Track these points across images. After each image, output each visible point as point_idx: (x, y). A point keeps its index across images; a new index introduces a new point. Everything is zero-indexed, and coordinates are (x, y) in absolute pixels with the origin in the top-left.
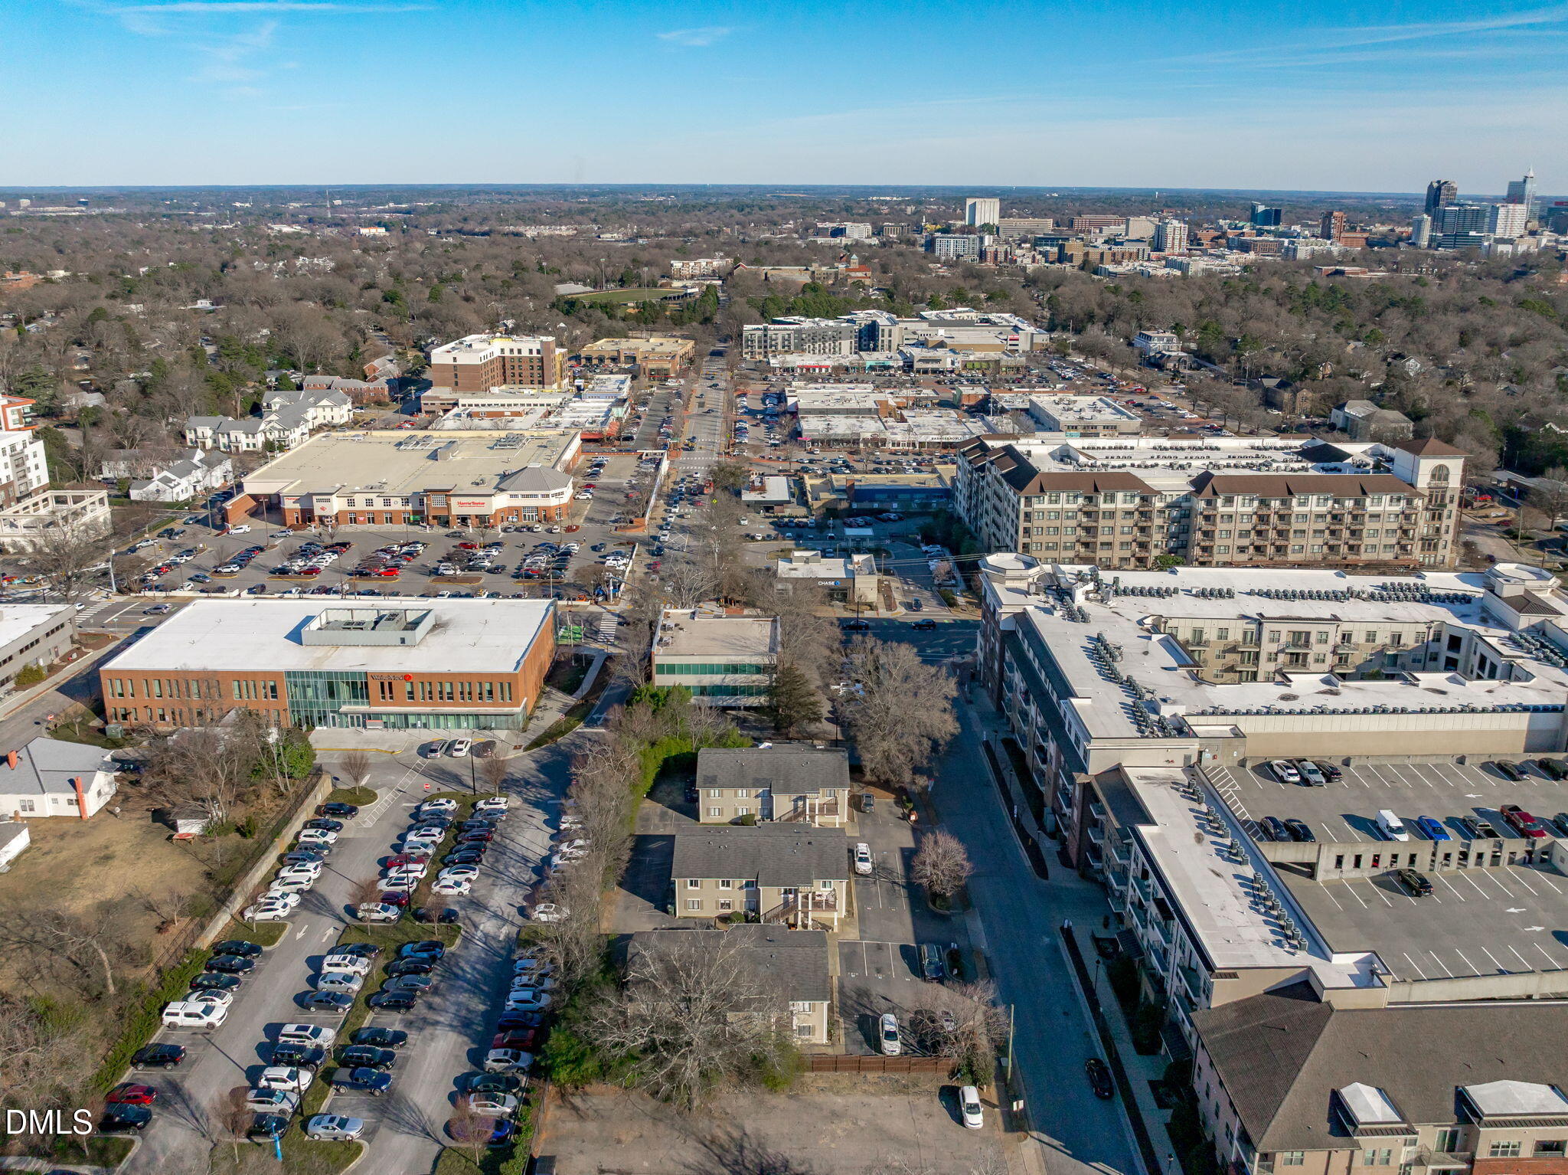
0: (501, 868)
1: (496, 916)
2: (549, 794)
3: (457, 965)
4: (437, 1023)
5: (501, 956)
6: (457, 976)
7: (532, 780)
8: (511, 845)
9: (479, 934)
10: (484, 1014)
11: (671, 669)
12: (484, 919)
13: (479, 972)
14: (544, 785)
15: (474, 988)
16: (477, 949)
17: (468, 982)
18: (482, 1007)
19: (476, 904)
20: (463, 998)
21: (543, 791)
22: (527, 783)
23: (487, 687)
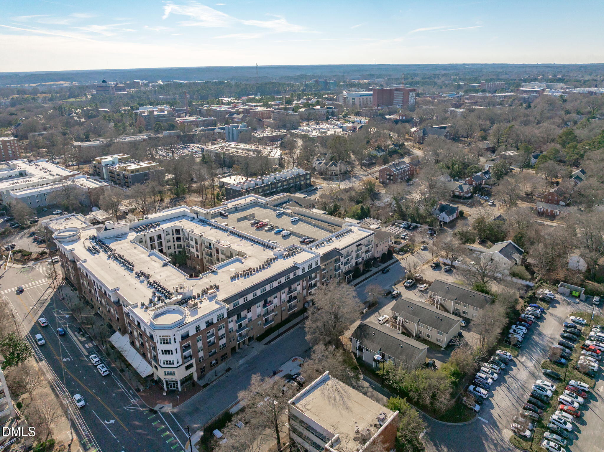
0: (521, 390)
1: (526, 367)
2: (486, 429)
3: (543, 354)
4: (550, 338)
5: (526, 351)
6: (543, 350)
7: (492, 447)
8: (514, 401)
9: (533, 362)
10: (534, 335)
12: (531, 368)
13: (535, 349)
14: (486, 436)
15: (537, 344)
16: (535, 357)
17: (539, 347)
18: (534, 337)
19: (534, 376)
20: (541, 342)
21: (488, 432)
22: (496, 445)
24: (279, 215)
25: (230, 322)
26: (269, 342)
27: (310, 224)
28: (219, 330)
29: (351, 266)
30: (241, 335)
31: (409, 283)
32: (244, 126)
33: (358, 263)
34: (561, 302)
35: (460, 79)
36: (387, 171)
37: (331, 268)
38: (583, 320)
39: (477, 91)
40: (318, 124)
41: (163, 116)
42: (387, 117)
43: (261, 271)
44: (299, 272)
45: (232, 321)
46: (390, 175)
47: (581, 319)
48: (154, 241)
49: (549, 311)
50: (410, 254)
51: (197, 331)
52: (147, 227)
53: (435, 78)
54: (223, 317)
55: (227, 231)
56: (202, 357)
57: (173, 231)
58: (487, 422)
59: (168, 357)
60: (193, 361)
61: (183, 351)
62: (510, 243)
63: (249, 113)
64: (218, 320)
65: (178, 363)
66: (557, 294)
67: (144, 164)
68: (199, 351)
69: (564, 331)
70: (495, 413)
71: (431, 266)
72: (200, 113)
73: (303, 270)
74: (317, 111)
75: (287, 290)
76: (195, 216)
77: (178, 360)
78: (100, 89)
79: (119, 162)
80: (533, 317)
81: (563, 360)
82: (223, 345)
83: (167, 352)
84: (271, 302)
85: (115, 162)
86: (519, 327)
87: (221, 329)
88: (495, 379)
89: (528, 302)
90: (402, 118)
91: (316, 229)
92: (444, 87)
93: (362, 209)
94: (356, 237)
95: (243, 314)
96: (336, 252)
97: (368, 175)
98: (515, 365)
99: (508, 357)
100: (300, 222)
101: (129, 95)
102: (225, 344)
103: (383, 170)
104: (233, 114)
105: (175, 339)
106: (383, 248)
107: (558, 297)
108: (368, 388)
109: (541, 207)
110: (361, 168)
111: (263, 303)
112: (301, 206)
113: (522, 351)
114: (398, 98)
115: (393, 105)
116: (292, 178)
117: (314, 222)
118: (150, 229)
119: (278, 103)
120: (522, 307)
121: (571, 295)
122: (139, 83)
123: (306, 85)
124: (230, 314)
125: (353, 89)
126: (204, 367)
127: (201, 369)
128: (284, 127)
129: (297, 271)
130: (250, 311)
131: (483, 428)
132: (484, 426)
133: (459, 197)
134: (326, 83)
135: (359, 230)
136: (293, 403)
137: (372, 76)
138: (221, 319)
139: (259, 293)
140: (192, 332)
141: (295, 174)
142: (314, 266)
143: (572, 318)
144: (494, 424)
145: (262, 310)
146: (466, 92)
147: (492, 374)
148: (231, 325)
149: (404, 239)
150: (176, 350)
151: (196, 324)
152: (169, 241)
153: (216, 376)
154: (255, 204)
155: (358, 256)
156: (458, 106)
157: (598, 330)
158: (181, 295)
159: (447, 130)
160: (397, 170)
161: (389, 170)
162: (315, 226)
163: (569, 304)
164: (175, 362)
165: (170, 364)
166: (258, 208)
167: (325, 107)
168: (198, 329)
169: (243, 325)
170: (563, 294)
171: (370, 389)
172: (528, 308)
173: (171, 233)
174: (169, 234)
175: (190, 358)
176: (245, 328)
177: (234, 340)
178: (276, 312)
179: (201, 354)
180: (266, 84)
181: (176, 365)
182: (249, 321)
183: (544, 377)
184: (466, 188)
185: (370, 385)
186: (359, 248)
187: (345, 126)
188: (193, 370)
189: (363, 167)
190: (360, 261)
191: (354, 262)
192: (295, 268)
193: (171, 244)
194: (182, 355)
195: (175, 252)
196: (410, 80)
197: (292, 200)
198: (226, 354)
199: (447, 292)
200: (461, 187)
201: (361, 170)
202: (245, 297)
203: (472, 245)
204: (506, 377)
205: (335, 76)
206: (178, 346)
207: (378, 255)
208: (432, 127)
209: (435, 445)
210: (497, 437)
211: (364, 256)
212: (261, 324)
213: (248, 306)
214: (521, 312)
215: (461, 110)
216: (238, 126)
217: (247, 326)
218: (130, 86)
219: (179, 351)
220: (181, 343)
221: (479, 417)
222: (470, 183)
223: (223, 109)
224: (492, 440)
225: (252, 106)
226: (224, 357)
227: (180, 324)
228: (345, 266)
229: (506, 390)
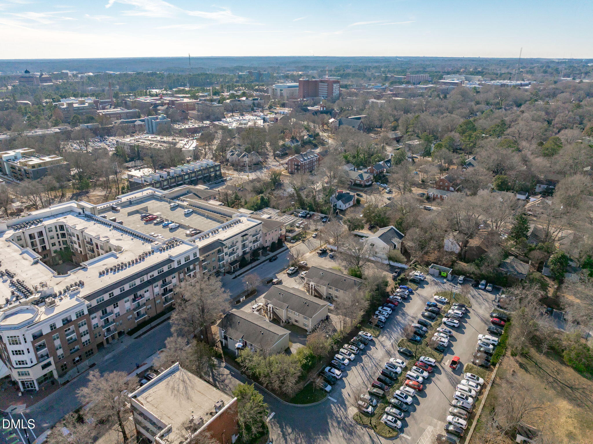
0: (374, 368)
1: (384, 346)
2: (333, 407)
3: (402, 333)
4: (412, 317)
5: (387, 331)
6: (403, 329)
7: (335, 424)
8: (365, 380)
9: (392, 341)
10: (398, 315)
12: (388, 346)
13: (396, 328)
14: (332, 414)
15: (399, 323)
16: (395, 335)
17: (400, 326)
18: (398, 317)
19: (389, 354)
20: (403, 321)
21: (335, 411)
22: (339, 423)
24: (174, 207)
25: (93, 319)
26: (140, 336)
27: (203, 215)
28: (80, 327)
29: (238, 256)
30: (108, 330)
31: (291, 270)
32: (164, 118)
33: (244, 253)
34: (429, 282)
35: (389, 71)
36: (295, 161)
37: (214, 259)
38: (445, 299)
39: (401, 83)
40: (242, 115)
41: (83, 108)
42: (309, 108)
43: (133, 265)
44: (175, 265)
45: (95, 317)
46: (298, 165)
47: (443, 298)
48: (35, 238)
49: (417, 291)
50: (301, 241)
51: (52, 329)
52: (27, 224)
53: (366, 70)
54: (83, 314)
55: (111, 225)
56: (62, 354)
57: (56, 228)
58: (335, 401)
59: (20, 358)
60: (51, 359)
61: (37, 349)
62: (392, 228)
63: (174, 105)
64: (77, 317)
65: (32, 362)
66: (428, 275)
67: (47, 159)
68: (57, 349)
69: (426, 310)
70: (345, 392)
71: (318, 253)
72: (126, 105)
73: (179, 262)
74: (243, 102)
75: (160, 282)
76: (81, 211)
77: (31, 359)
78: (23, 80)
79: (23, 157)
80: (400, 298)
81: (418, 338)
82: (86, 341)
83: (17, 353)
84: (141, 296)
85: (18, 157)
86: (385, 308)
87: (82, 325)
88: (352, 359)
89: (399, 284)
90: (323, 109)
91: (209, 220)
92: (372, 79)
93: (262, 199)
94: (243, 227)
95: (109, 309)
96: (219, 243)
97: (279, 165)
98: (374, 345)
99: (369, 337)
100: (194, 214)
101: (54, 87)
102: (89, 340)
103: (291, 160)
104: (158, 106)
105: (25, 339)
106: (272, 237)
107: (428, 278)
108: (227, 375)
109: (431, 193)
110: (275, 158)
111: (132, 297)
112: (200, 197)
113: (384, 330)
114: (323, 89)
115: (318, 96)
116: (200, 170)
117: (207, 213)
118: (30, 226)
119: (206, 94)
120: (392, 289)
121: (440, 276)
122: (67, 74)
123: (240, 77)
124: (92, 310)
125: (282, 81)
126: (65, 365)
127: (62, 367)
128: (208, 118)
129: (172, 264)
130: (117, 306)
131: (331, 407)
132: (332, 405)
133: (360, 185)
134: (260, 75)
135: (248, 220)
136: (135, 397)
137: (306, 67)
138: (80, 316)
139: (127, 287)
140: (46, 330)
141: (204, 166)
142: (192, 258)
143: (436, 297)
144: (342, 403)
145: (131, 305)
146: (392, 83)
147: (349, 355)
148: (94, 322)
149: (298, 227)
150: (28, 349)
151: (51, 322)
152: (52, 238)
153: (78, 372)
154: (152, 197)
155: (244, 246)
156: (379, 97)
157: (456, 307)
158: (40, 294)
159: (362, 120)
160: (305, 160)
161: (297, 160)
162: (208, 217)
163: (436, 284)
164: (29, 362)
165: (23, 364)
166: (154, 201)
167: (251, 99)
168: (53, 327)
169: (110, 320)
170: (433, 275)
171: (230, 376)
172: (398, 290)
173: (54, 229)
174: (52, 231)
175: (46, 357)
176: (112, 323)
177: (100, 335)
178: (150, 306)
179: (60, 352)
180: (199, 75)
181: (30, 365)
182: (116, 316)
183: (398, 355)
184: (366, 176)
185: (230, 373)
186: (245, 238)
187: (268, 117)
188: (52, 368)
189: (276, 158)
190: (248, 251)
191: (240, 252)
192: (169, 261)
193: (56, 240)
194: (36, 355)
195: (61, 249)
196: (342, 72)
197: (191, 192)
198: (92, 350)
199: (321, 278)
200: (361, 176)
201: (275, 160)
202: (111, 292)
203: (361, 231)
204: (363, 357)
205: (271, 67)
206: (29, 345)
207: (268, 244)
208: (347, 118)
209: (281, 427)
210: (342, 415)
211: (251, 246)
212: (131, 318)
213: (114, 301)
214: (390, 293)
215: (382, 101)
216: (157, 118)
217: (114, 321)
218: (57, 77)
219: (32, 350)
220: (33, 343)
221: (329, 397)
222: (372, 172)
223: (148, 101)
224: (336, 417)
225: (179, 97)
226: (89, 353)
227: (29, 324)
228: (229, 256)
229: (360, 369)
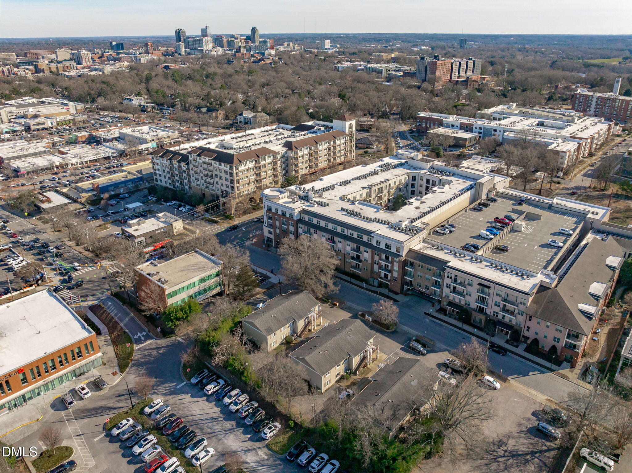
1: (246, 451)
2: (171, 385)
5: (280, 464)
8: (196, 418)
9: (253, 464)
11: (175, 293)
12: (244, 457)
14: (163, 383)
19: (228, 453)
21: (167, 385)
22: (151, 386)
23: (77, 350)
25: (300, 227)
28: (290, 225)
29: (467, 304)
33: (481, 310)
44: (374, 242)
54: (294, 218)
56: (278, 234)
58: (178, 387)
60: (273, 231)
68: (277, 228)
70: (187, 398)
73: (378, 243)
98: (251, 439)
129: (372, 238)
130: (317, 234)
131: (173, 382)
132: (175, 384)
139: (331, 226)
140: (273, 210)
142: (393, 250)
144: (174, 392)
148: (300, 231)
151: (276, 207)
155: (482, 300)
168: (277, 210)
175: (271, 227)
179: (278, 231)
186: (485, 289)
188: (273, 237)
191: (472, 303)
194: (267, 220)
202: (319, 220)
209: (167, 346)
210: (160, 390)
221: (185, 383)
224: (158, 385)
228: (452, 292)
229: (214, 415)
